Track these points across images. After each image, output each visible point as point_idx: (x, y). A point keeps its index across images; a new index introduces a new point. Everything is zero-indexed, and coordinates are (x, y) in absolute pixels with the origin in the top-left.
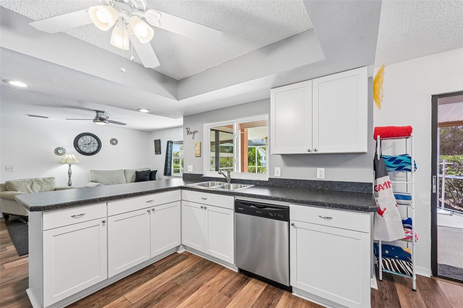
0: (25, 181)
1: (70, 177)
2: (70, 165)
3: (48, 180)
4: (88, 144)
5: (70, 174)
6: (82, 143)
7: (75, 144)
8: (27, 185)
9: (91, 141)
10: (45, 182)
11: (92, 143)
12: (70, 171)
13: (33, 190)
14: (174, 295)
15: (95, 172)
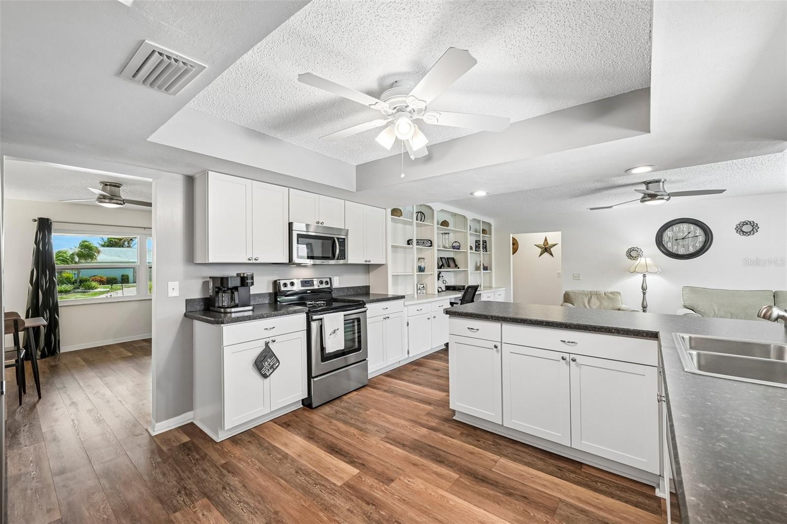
0: (583, 293)
1: (644, 294)
2: (644, 276)
3: (610, 295)
4: (683, 239)
5: (644, 289)
6: (671, 238)
7: (658, 241)
8: (585, 299)
9: (689, 233)
10: (606, 297)
11: (690, 235)
12: (645, 285)
13: (590, 306)
14: (527, 512)
15: (693, 290)
